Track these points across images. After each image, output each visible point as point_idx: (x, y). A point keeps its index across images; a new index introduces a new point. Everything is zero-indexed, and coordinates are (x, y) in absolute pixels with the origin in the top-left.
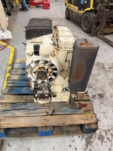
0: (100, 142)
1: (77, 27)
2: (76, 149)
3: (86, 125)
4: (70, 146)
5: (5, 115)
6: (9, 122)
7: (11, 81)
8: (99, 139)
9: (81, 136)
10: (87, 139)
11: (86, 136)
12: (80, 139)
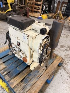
0: (67, 66)
1: (5, 22)
2: (64, 75)
3: (61, 62)
4: (62, 76)
5: (27, 90)
6: (34, 91)
7: (2, 71)
8: (66, 65)
9: (60, 69)
10: (63, 68)
11: (62, 67)
12: (61, 70)
